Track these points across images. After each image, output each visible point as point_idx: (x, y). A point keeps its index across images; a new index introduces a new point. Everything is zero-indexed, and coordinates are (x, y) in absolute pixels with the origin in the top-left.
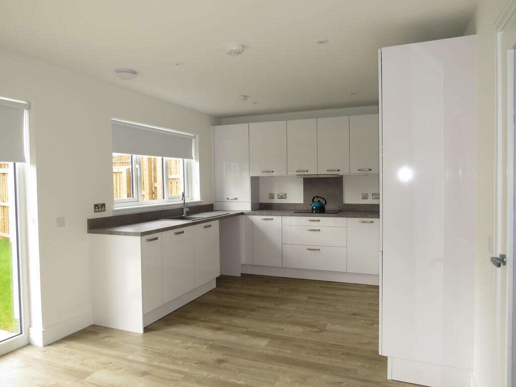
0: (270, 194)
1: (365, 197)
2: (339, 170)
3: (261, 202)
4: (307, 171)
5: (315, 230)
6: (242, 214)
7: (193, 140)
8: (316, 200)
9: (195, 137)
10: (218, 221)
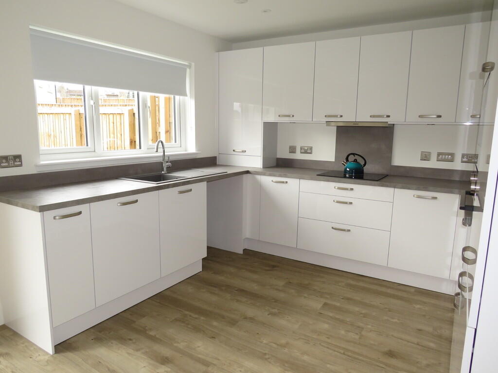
0: (290, 147)
1: (426, 157)
2: (388, 116)
3: (278, 157)
4: (341, 116)
5: (346, 203)
6: (248, 172)
7: (188, 70)
8: (351, 158)
9: (190, 67)
10: (205, 183)
